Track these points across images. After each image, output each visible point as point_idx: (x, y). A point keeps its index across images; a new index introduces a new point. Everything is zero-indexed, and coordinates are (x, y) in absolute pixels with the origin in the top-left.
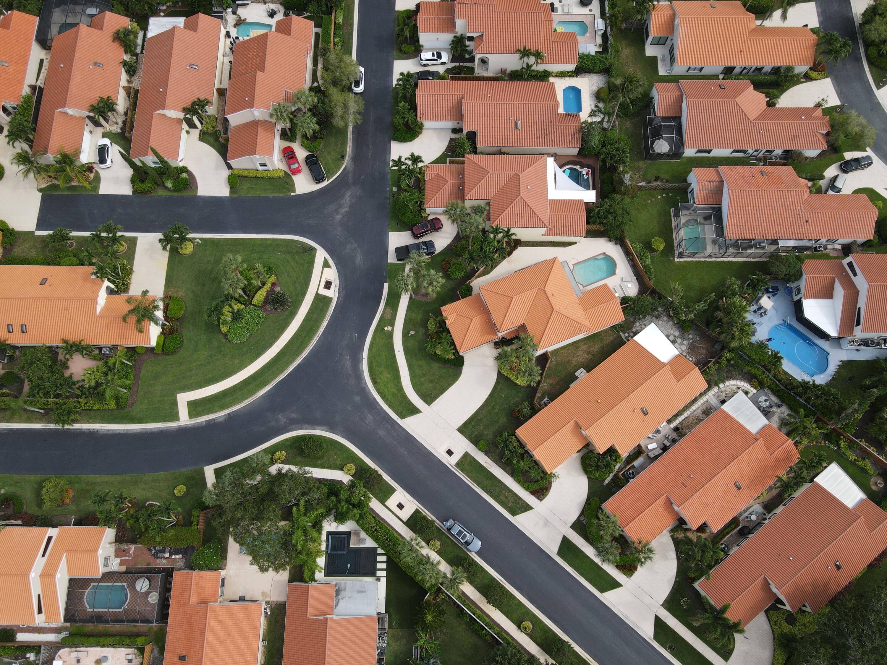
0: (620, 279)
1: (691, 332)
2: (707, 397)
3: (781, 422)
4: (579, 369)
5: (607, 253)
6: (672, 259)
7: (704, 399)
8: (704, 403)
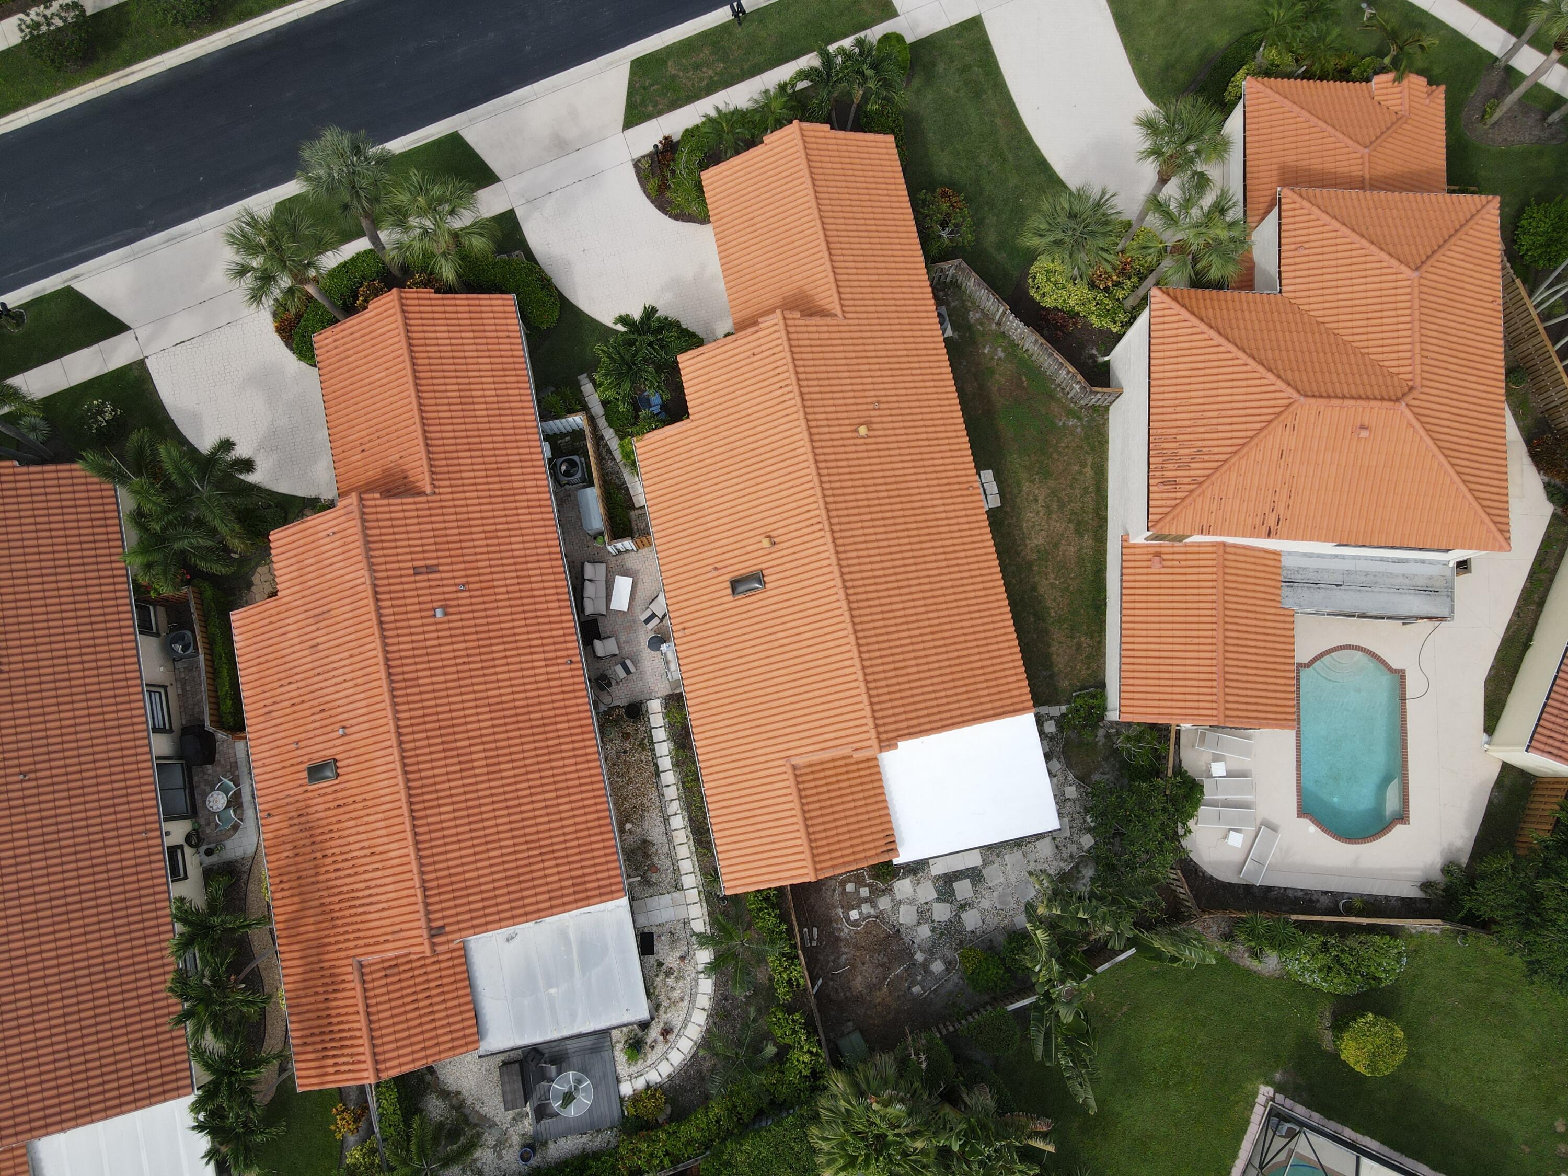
0: (1274, 819)
1: (955, 978)
2: (693, 895)
3: (474, 1119)
4: (1002, 493)
5: (1399, 829)
6: (1278, 1076)
7: (690, 881)
8: (676, 870)
